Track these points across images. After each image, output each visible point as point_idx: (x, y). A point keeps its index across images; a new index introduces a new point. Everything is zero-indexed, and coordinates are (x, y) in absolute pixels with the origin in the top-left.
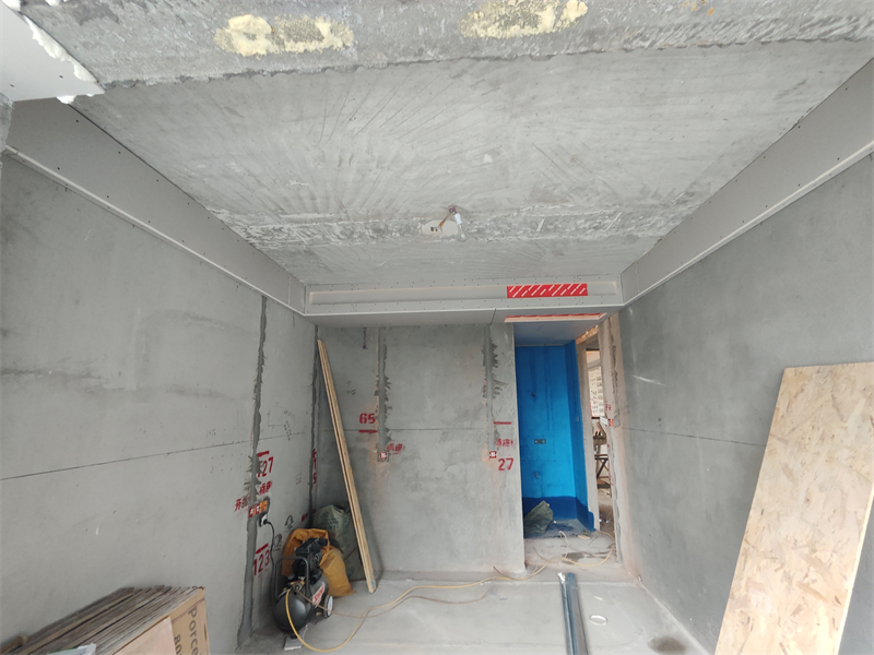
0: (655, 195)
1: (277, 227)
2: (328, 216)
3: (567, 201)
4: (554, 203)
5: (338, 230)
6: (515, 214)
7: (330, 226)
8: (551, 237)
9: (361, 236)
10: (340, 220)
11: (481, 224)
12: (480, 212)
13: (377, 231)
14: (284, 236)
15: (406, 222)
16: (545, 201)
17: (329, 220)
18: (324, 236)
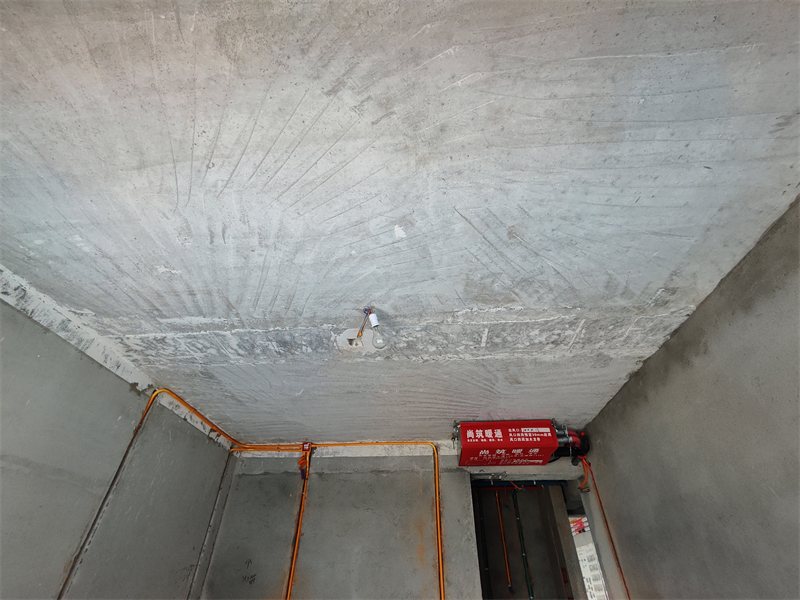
0: (626, 293)
1: (159, 335)
2: (217, 320)
3: (514, 301)
4: (496, 302)
5: (234, 342)
6: (450, 320)
7: (224, 336)
8: (501, 356)
9: (265, 350)
10: (233, 326)
11: (410, 334)
12: (405, 316)
13: (283, 343)
14: (170, 350)
15: (315, 331)
16: (485, 301)
17: (220, 327)
18: (218, 350)
